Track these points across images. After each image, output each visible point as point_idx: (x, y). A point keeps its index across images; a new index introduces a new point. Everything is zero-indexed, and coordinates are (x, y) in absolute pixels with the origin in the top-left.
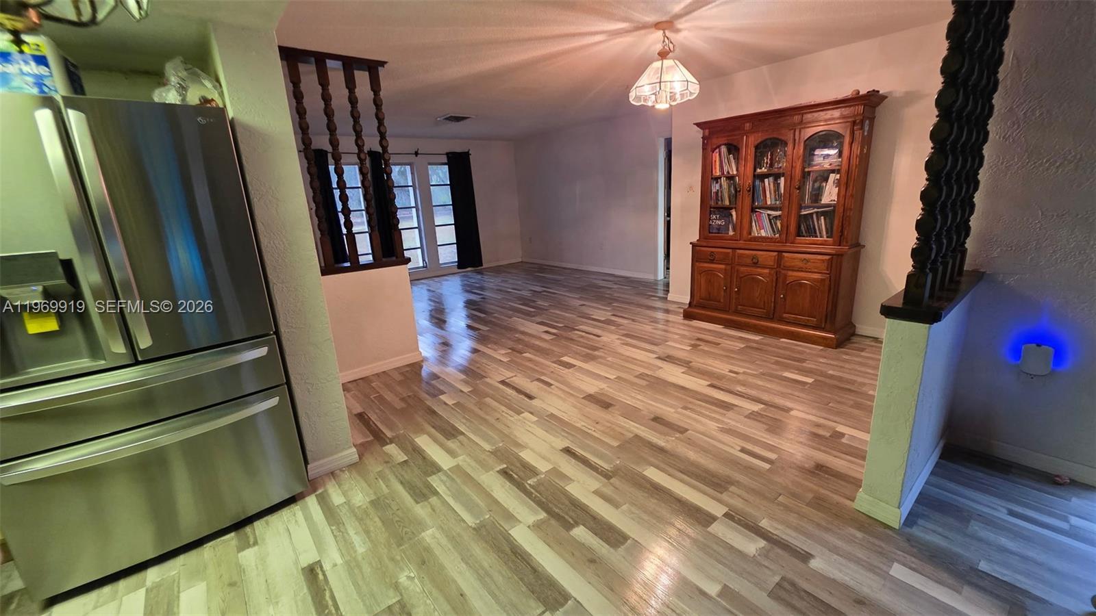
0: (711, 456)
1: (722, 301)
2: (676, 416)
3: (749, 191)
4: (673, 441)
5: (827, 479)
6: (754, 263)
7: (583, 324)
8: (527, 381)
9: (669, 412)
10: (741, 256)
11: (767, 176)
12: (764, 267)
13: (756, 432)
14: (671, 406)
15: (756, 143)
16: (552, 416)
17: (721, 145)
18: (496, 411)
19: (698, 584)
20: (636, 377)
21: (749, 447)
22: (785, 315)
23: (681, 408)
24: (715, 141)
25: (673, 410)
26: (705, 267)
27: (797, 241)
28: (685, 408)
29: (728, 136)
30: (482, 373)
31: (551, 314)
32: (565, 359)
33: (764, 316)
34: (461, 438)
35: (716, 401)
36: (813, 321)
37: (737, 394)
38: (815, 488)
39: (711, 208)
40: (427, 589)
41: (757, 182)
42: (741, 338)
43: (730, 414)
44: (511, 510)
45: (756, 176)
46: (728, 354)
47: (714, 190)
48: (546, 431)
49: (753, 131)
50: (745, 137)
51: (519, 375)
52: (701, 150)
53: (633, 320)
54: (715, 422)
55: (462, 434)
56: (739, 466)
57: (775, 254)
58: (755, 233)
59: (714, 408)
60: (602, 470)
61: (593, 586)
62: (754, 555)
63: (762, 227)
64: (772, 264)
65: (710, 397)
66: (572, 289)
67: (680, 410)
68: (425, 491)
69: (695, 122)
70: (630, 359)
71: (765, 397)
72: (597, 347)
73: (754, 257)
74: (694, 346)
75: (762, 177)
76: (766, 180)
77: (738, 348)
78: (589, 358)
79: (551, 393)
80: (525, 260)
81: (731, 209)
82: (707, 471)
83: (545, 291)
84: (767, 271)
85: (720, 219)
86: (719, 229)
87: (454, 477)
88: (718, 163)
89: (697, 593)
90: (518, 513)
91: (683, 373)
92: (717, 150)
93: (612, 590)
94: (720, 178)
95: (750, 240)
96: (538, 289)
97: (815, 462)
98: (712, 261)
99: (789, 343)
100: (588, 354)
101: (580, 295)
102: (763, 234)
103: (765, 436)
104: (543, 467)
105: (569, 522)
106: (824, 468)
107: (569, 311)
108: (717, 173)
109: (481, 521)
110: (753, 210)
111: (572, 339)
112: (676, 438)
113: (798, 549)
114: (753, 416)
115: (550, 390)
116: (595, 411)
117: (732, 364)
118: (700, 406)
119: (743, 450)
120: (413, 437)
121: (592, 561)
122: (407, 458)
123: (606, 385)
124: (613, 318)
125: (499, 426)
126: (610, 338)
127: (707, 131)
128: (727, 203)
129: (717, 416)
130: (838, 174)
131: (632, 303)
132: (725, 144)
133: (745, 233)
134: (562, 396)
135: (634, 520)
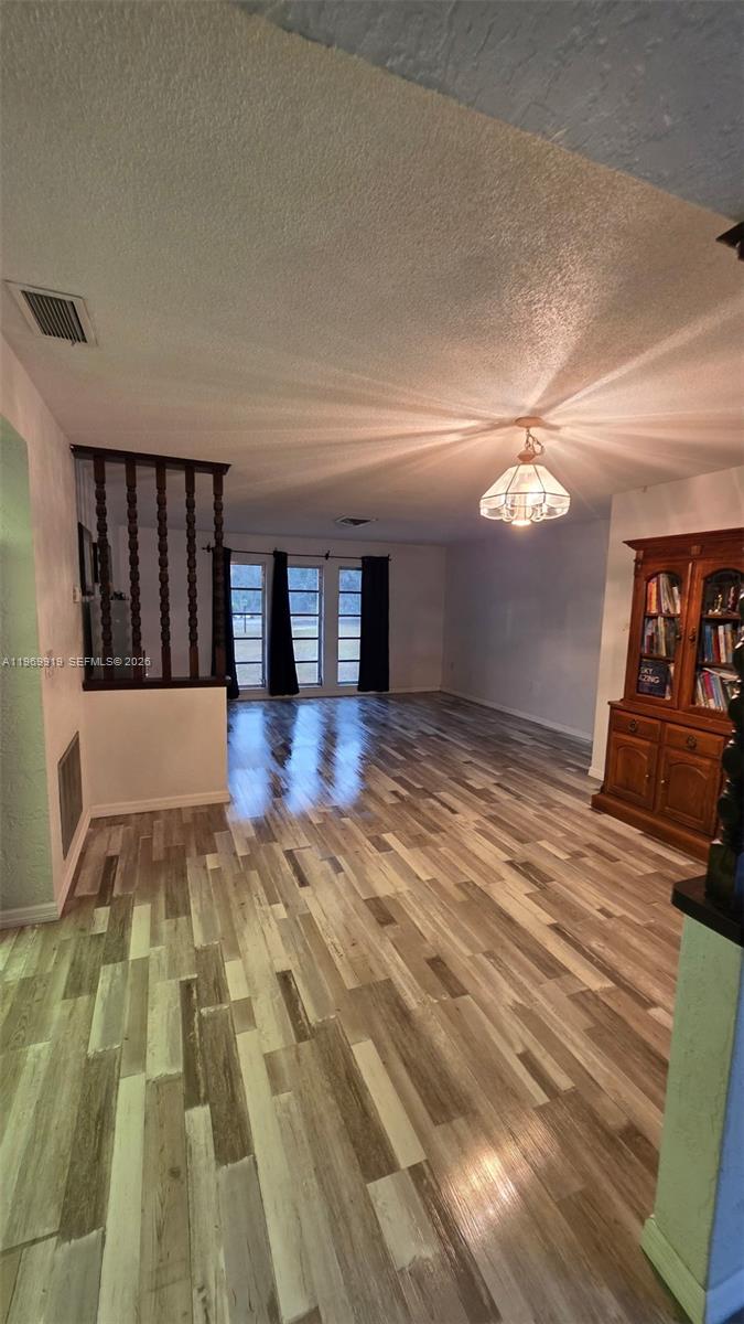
0: (467, 1049)
2: (468, 964)
3: (693, 640)
4: (432, 1004)
5: (631, 1163)
6: (690, 747)
7: (451, 790)
9: (461, 954)
10: (671, 732)
12: (705, 756)
13: (569, 1030)
14: (472, 946)
15: (706, 574)
18: (249, 890)
19: (278, 1285)
20: (458, 886)
21: (539, 1053)
23: (484, 954)
24: (652, 567)
25: (467, 952)
28: (489, 954)
29: (669, 561)
30: (277, 835)
31: (421, 770)
32: (388, 837)
35: (543, 956)
37: (583, 953)
38: (596, 1172)
39: (641, 657)
41: (708, 629)
42: (658, 858)
43: (550, 985)
45: (704, 621)
46: (617, 879)
47: (648, 633)
48: (283, 939)
49: (702, 556)
50: (690, 565)
52: (633, 577)
53: (518, 797)
54: (517, 992)
56: (498, 1082)
59: (533, 967)
60: (303, 1023)
61: (143, 1217)
62: (403, 1268)
63: (709, 694)
66: (473, 738)
67: (480, 956)
68: (86, 984)
69: (626, 540)
70: (470, 856)
71: (627, 970)
72: (439, 827)
73: (689, 738)
74: (576, 855)
75: (717, 622)
76: (721, 629)
77: (640, 874)
78: (418, 841)
79: (332, 882)
80: (444, 690)
81: (669, 662)
82: (443, 1075)
83: (437, 736)
84: (707, 762)
85: (653, 675)
86: (651, 689)
87: (130, 973)
88: (654, 597)
89: (266, 1300)
91: (526, 895)
92: (655, 579)
93: (159, 1237)
95: (691, 711)
96: (430, 731)
97: (630, 1121)
101: (474, 748)
103: (578, 1041)
104: (236, 991)
106: (638, 1139)
107: (445, 768)
108: (654, 611)
110: (699, 667)
111: (417, 810)
112: (441, 1003)
113: (483, 1292)
114: (584, 999)
115: (334, 877)
116: (365, 925)
117: (613, 899)
118: (513, 957)
119: (526, 1058)
121: (175, 1173)
123: (407, 888)
124: (494, 790)
125: (237, 915)
126: (467, 819)
127: (642, 552)
129: (526, 982)
131: (535, 771)
132: (666, 572)
133: (685, 699)
134: (342, 891)
135: (279, 1121)
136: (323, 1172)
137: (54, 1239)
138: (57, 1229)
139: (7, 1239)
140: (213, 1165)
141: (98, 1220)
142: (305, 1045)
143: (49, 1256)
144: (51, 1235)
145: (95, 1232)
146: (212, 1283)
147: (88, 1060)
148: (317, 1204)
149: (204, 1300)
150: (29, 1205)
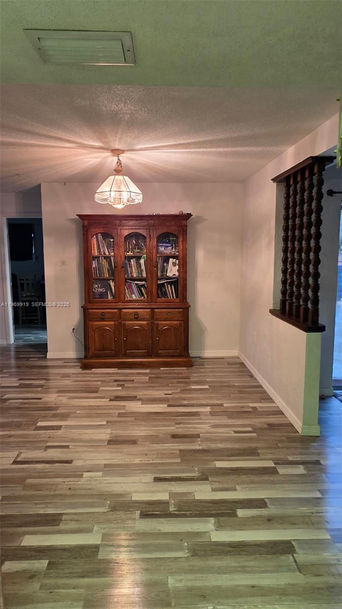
1: (113, 349)
8: (40, 453)
11: (132, 257)
16: (106, 466)
17: (98, 234)
22: (160, 352)
26: (98, 325)
27: (158, 301)
33: (146, 355)
34: (64, 517)
36: (177, 352)
40: (233, 603)
44: (190, 530)
51: (22, 451)
55: (63, 514)
57: (149, 310)
58: (128, 297)
64: (148, 317)
65: (177, 412)
90: (197, 529)
94: (99, 257)
98: (103, 320)
99: (167, 370)
100: (54, 414)
102: (134, 297)
105: (229, 513)
109: (188, 549)
120: (16, 544)
122: (47, 561)
128: (107, 275)
130: (177, 259)
136: (273, 483)
137: (294, 555)
138: (290, 555)
139: (294, 571)
140: (268, 509)
141: (289, 542)
142: (210, 479)
143: (301, 556)
144: (293, 556)
145: (292, 543)
146: (311, 511)
147: (192, 556)
148: (286, 485)
149: (316, 513)
150: (280, 566)
